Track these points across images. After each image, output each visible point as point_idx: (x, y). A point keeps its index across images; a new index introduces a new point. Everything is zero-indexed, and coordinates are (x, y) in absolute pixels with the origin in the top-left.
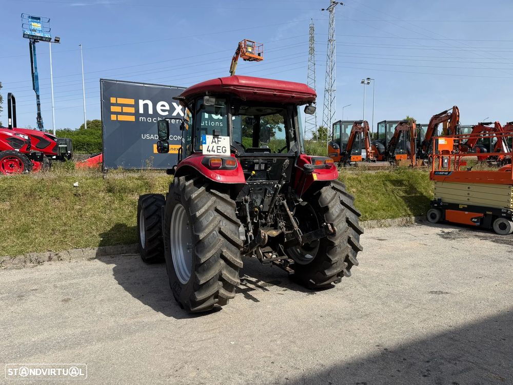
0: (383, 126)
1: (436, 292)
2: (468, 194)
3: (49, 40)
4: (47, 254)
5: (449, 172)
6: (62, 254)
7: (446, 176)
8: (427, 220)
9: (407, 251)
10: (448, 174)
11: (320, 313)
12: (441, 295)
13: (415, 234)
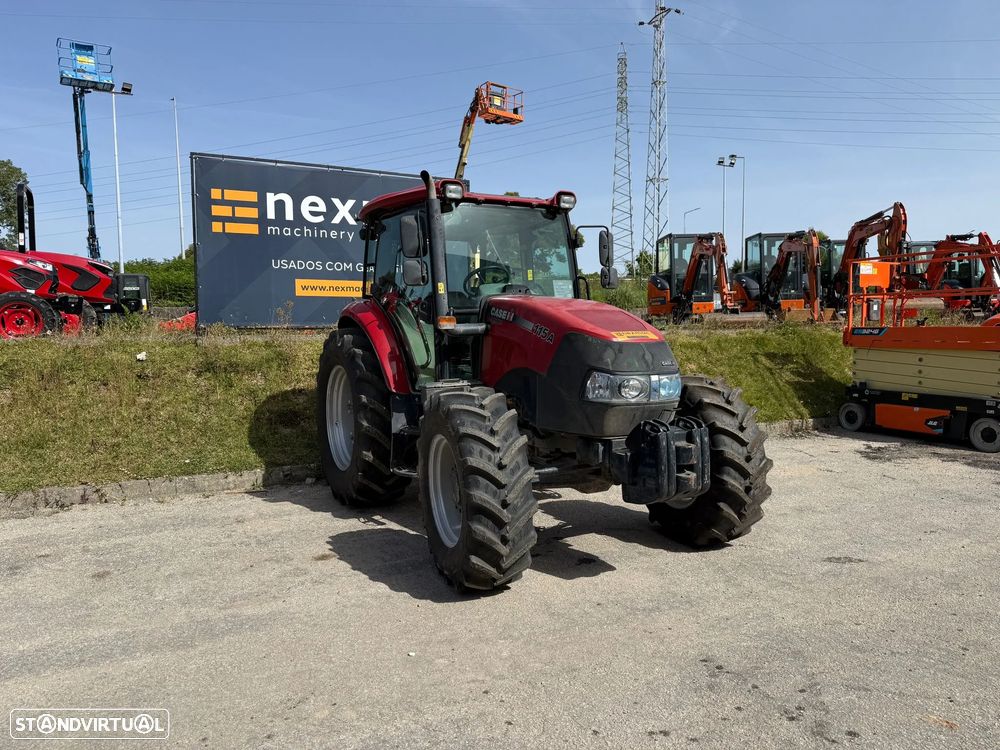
0: (756, 245)
1: (839, 559)
2: (920, 372)
3: (109, 88)
4: (79, 490)
5: (881, 329)
6: (109, 490)
7: (877, 338)
8: (840, 424)
9: (791, 483)
10: (880, 332)
11: (596, 598)
12: (847, 565)
13: (811, 451)
